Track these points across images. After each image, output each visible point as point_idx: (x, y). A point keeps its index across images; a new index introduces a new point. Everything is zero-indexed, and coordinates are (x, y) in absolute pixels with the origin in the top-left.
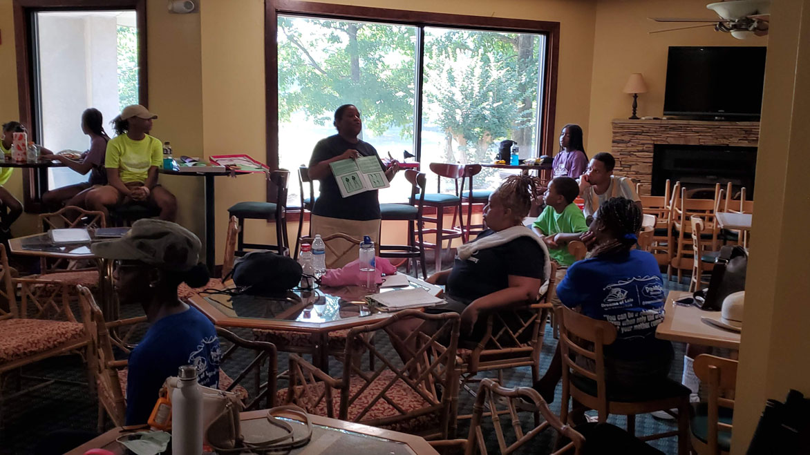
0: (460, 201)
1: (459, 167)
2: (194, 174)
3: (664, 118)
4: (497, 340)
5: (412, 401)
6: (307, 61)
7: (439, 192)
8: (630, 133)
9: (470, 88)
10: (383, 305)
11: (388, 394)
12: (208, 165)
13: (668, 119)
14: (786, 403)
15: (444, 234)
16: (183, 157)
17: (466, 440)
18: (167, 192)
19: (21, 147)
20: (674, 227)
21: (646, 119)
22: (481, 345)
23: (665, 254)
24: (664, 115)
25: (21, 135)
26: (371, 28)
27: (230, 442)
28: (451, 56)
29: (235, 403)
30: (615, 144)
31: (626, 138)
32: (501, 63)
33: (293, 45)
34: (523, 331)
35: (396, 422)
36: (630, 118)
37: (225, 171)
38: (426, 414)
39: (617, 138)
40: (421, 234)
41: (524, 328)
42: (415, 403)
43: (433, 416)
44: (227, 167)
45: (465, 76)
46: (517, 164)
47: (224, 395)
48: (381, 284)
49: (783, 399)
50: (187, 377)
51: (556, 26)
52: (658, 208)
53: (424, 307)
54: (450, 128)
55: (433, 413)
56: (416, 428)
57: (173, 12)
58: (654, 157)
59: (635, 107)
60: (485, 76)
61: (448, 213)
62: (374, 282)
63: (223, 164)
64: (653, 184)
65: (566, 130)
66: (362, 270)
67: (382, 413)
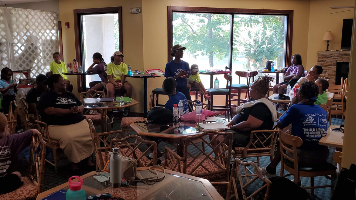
0: (248, 87)
1: (248, 73)
2: (139, 77)
3: (341, 50)
4: (254, 145)
5: (214, 168)
6: (191, 30)
7: (239, 83)
8: (325, 57)
9: (258, 39)
10: (203, 129)
11: (203, 164)
12: (145, 73)
13: (343, 51)
14: (349, 170)
15: (241, 101)
16: (136, 70)
17: (229, 183)
18: (129, 84)
19: (75, 67)
20: (344, 98)
21: (333, 51)
22: (247, 146)
23: (340, 110)
24: (341, 49)
25: (76, 63)
26: (217, 16)
27: (133, 178)
28: (249, 26)
29: (134, 163)
30: (319, 62)
31: (324, 59)
32: (271, 28)
33: (185, 24)
34: (266, 141)
35: (207, 176)
36: (325, 51)
37: (150, 76)
38: (220, 173)
39: (320, 60)
40: (230, 101)
41: (266, 140)
42: (215, 168)
43: (222, 174)
44: (152, 74)
45: (255, 34)
46: (274, 71)
47: (130, 160)
48: (205, 120)
49: (348, 168)
50: (115, 152)
51: (292, 12)
52: (338, 90)
53: (220, 130)
54: (249, 56)
55: (222, 173)
56: (215, 179)
57: (132, 13)
58: (337, 68)
59: (328, 46)
60: (264, 34)
61: (243, 92)
62: (201, 119)
63: (150, 73)
64: (336, 80)
65: (294, 57)
66: (197, 114)
67: (201, 172)
